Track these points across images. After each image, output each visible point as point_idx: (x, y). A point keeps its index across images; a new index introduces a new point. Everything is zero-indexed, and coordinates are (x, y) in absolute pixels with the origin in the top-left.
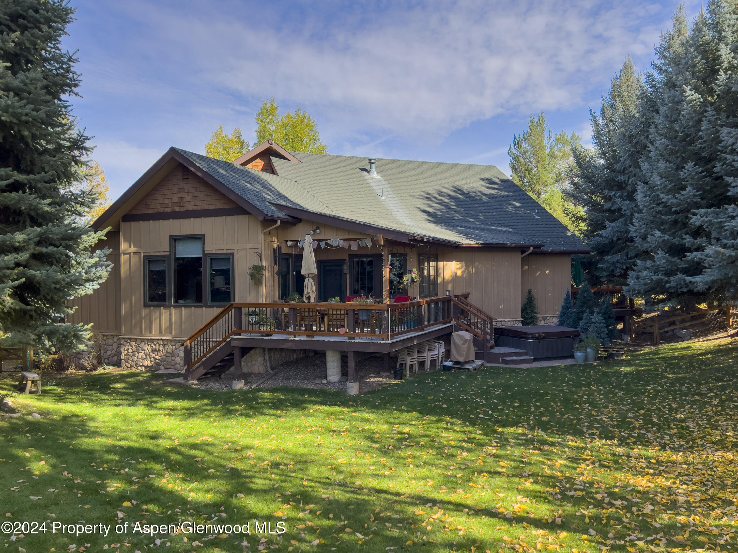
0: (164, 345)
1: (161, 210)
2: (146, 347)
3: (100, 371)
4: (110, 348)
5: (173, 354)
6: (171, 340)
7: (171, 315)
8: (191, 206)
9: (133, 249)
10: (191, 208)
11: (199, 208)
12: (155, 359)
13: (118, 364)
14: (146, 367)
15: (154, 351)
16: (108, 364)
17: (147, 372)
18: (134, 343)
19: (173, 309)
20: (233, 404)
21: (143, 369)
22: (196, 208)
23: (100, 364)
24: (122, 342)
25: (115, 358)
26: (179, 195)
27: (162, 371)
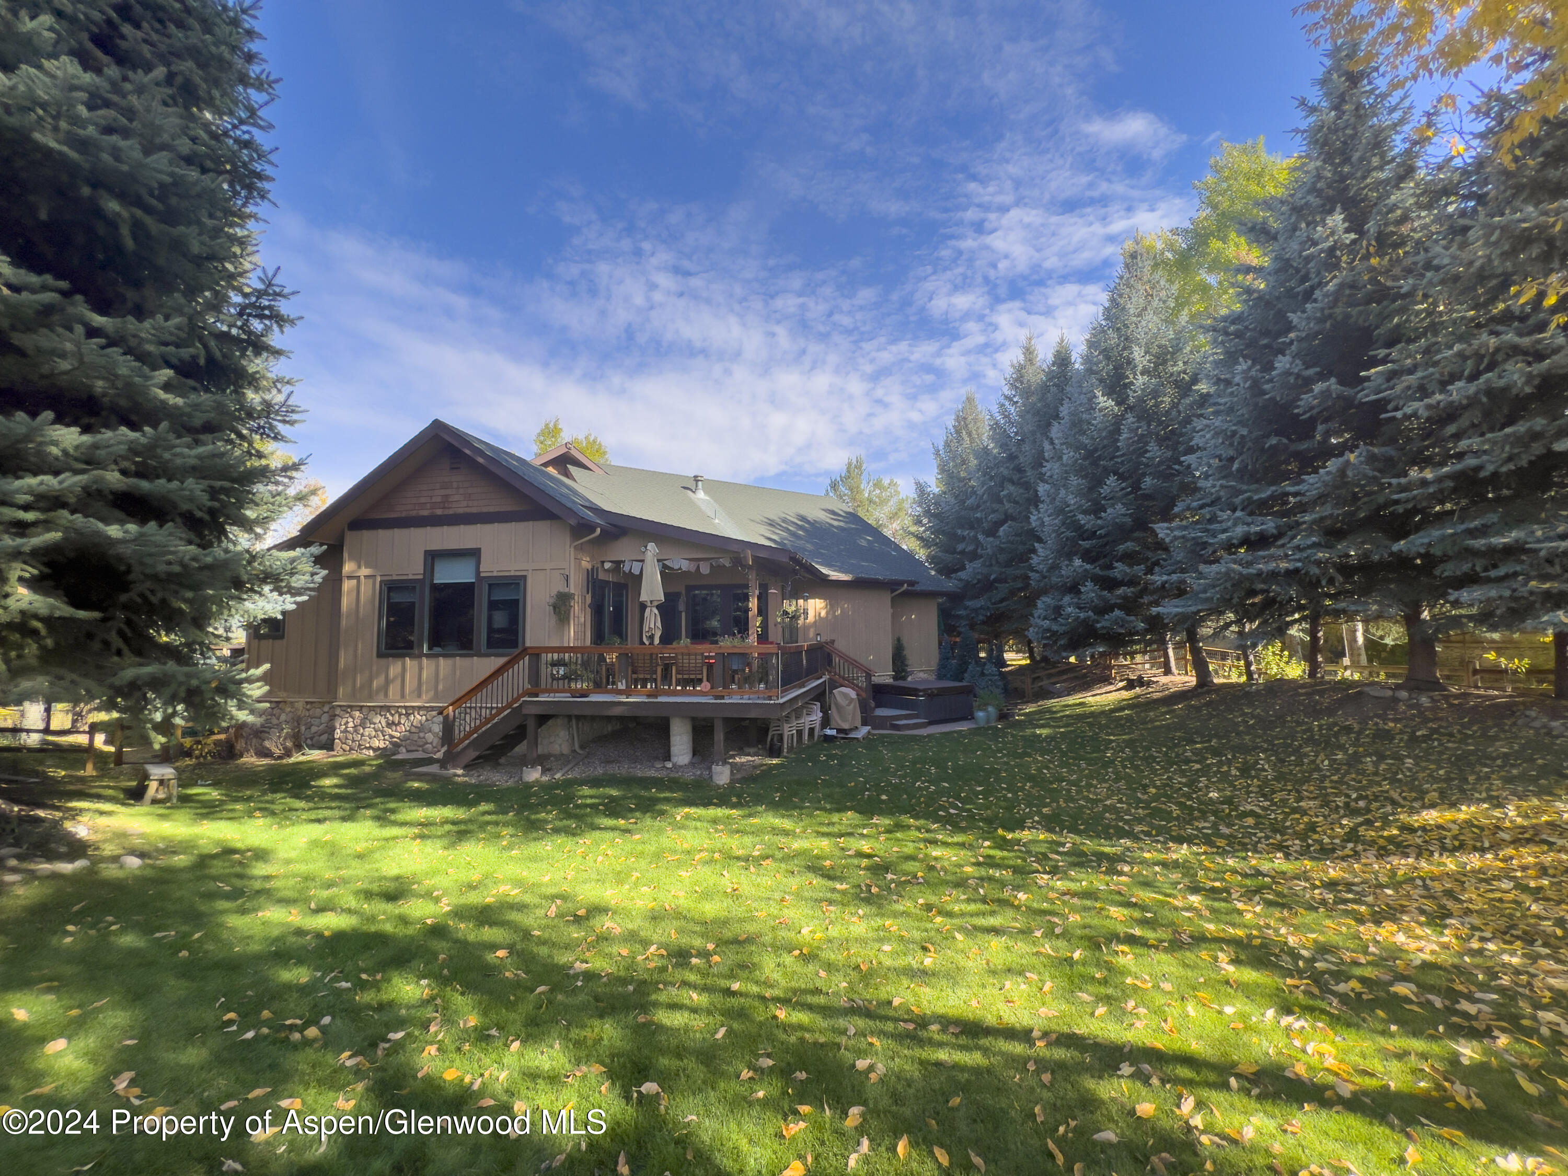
0: (407, 715)
1: (414, 513)
2: (377, 719)
3: (297, 758)
4: (317, 721)
5: (421, 728)
6: (419, 708)
7: (421, 669)
8: (460, 506)
9: (364, 572)
10: (461, 511)
11: (474, 510)
12: (392, 737)
13: (328, 746)
14: (375, 750)
15: (390, 725)
16: (312, 747)
17: (377, 757)
18: (357, 714)
19: (424, 660)
20: (533, 808)
21: (371, 753)
22: (468, 510)
23: (299, 747)
24: (338, 711)
25: (324, 737)
26: (443, 492)
27: (402, 755)
